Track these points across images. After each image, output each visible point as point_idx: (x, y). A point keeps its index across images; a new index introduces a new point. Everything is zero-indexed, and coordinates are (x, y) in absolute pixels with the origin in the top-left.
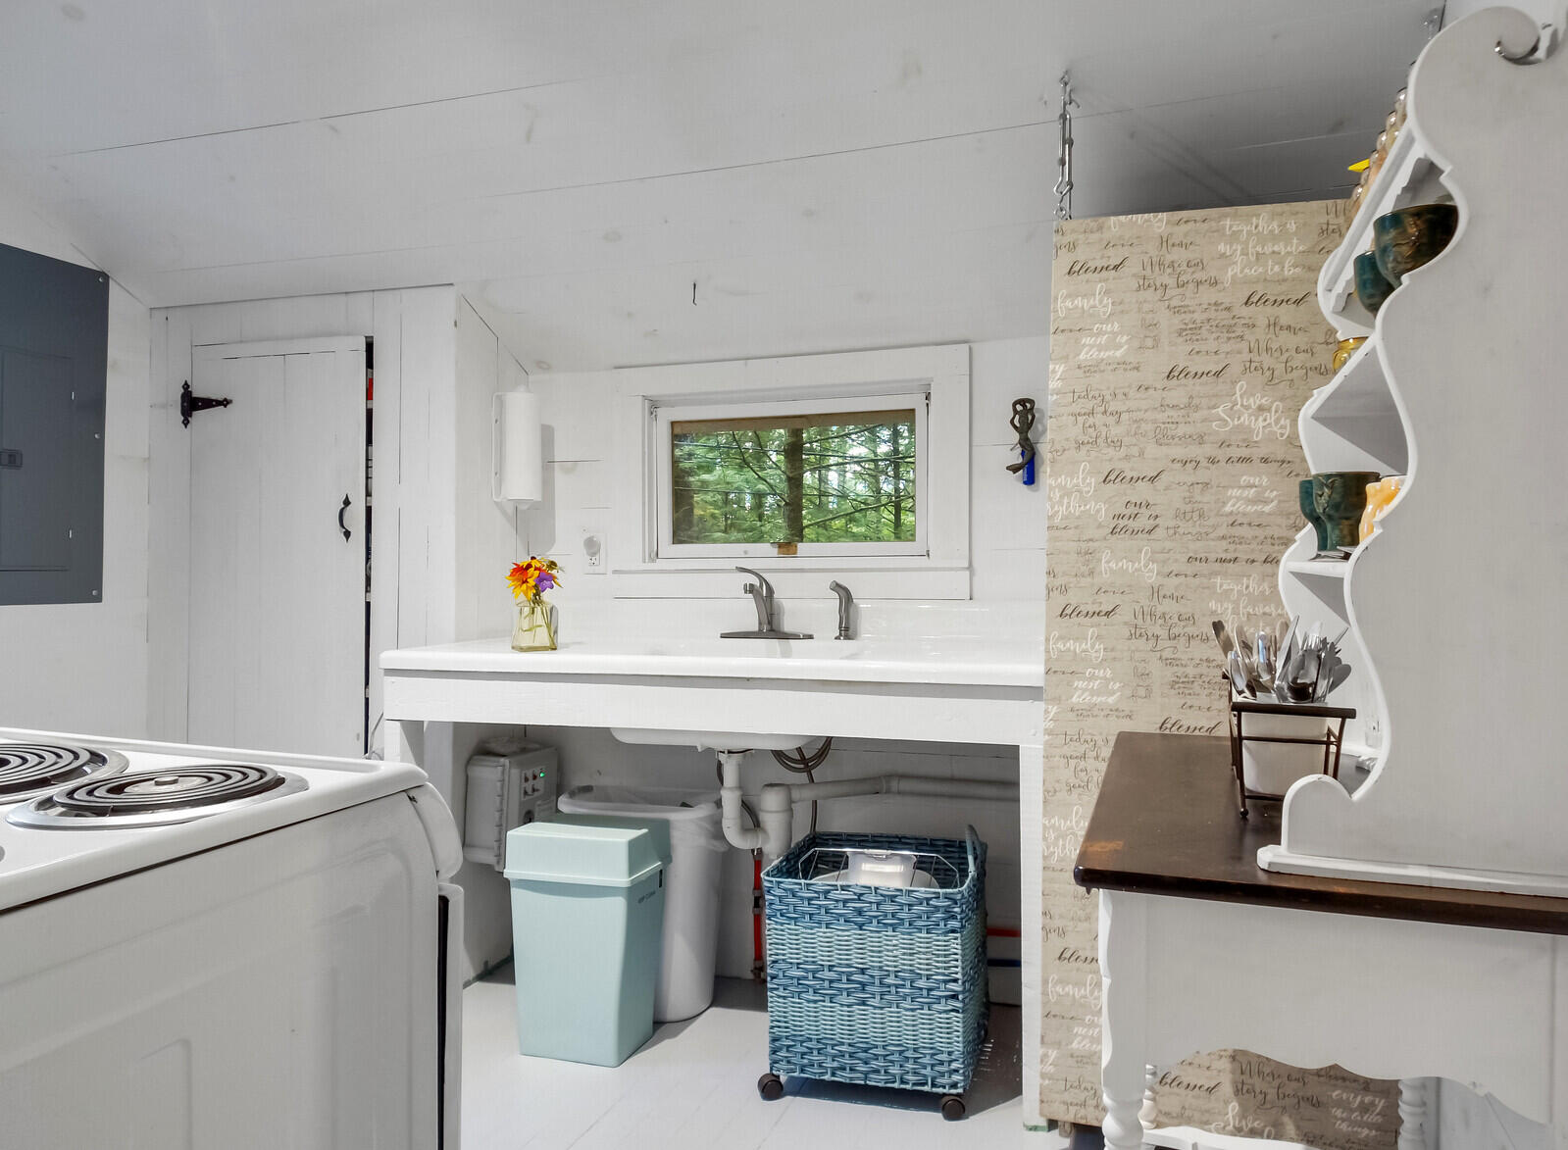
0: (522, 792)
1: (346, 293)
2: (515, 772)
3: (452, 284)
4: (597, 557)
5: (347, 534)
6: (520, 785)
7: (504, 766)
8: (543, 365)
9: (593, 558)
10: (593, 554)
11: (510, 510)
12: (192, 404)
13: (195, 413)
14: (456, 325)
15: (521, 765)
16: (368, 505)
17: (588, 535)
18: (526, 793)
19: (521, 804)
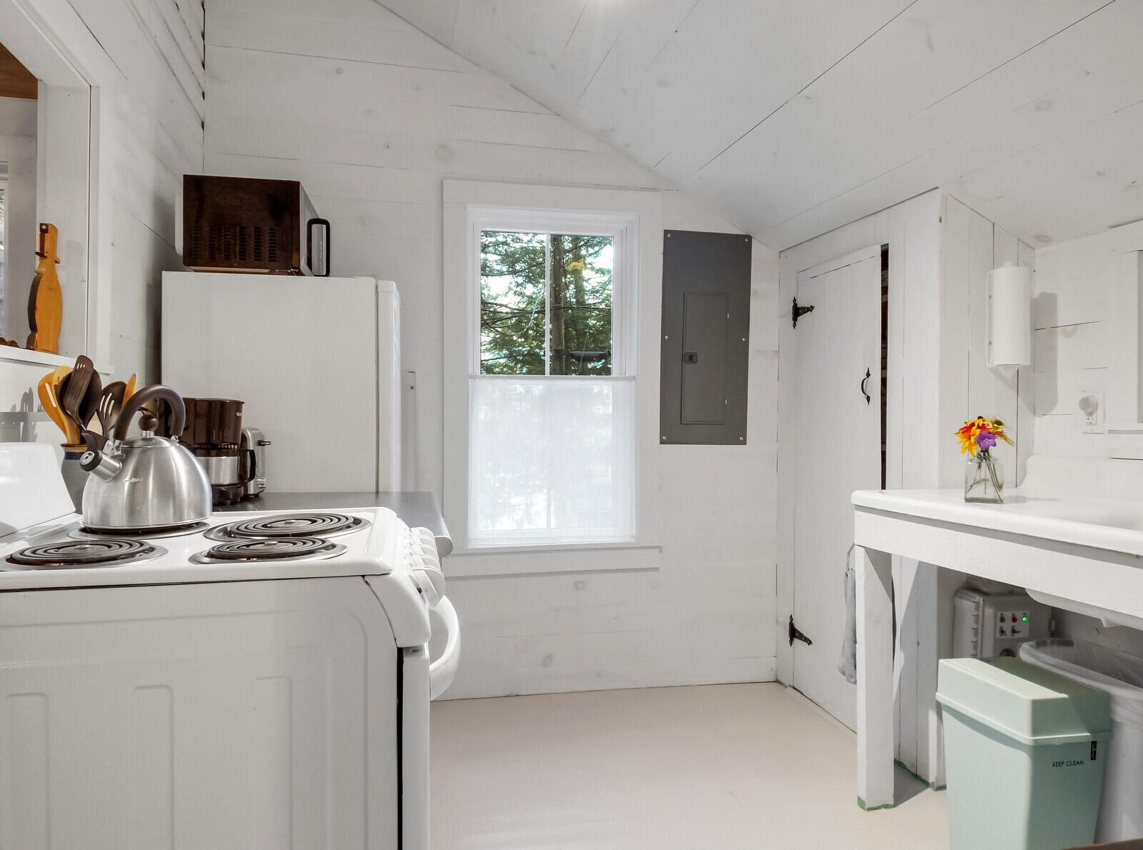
0: (998, 630)
1: (874, 214)
2: (989, 611)
3: (937, 188)
4: (1094, 416)
5: (868, 399)
6: (995, 624)
7: (978, 603)
8: (1044, 239)
9: (1091, 418)
10: (1091, 414)
11: (1010, 374)
12: (798, 312)
13: (799, 318)
14: (940, 221)
15: (996, 606)
16: (884, 376)
17: (1085, 396)
18: (1002, 632)
19: (996, 641)
